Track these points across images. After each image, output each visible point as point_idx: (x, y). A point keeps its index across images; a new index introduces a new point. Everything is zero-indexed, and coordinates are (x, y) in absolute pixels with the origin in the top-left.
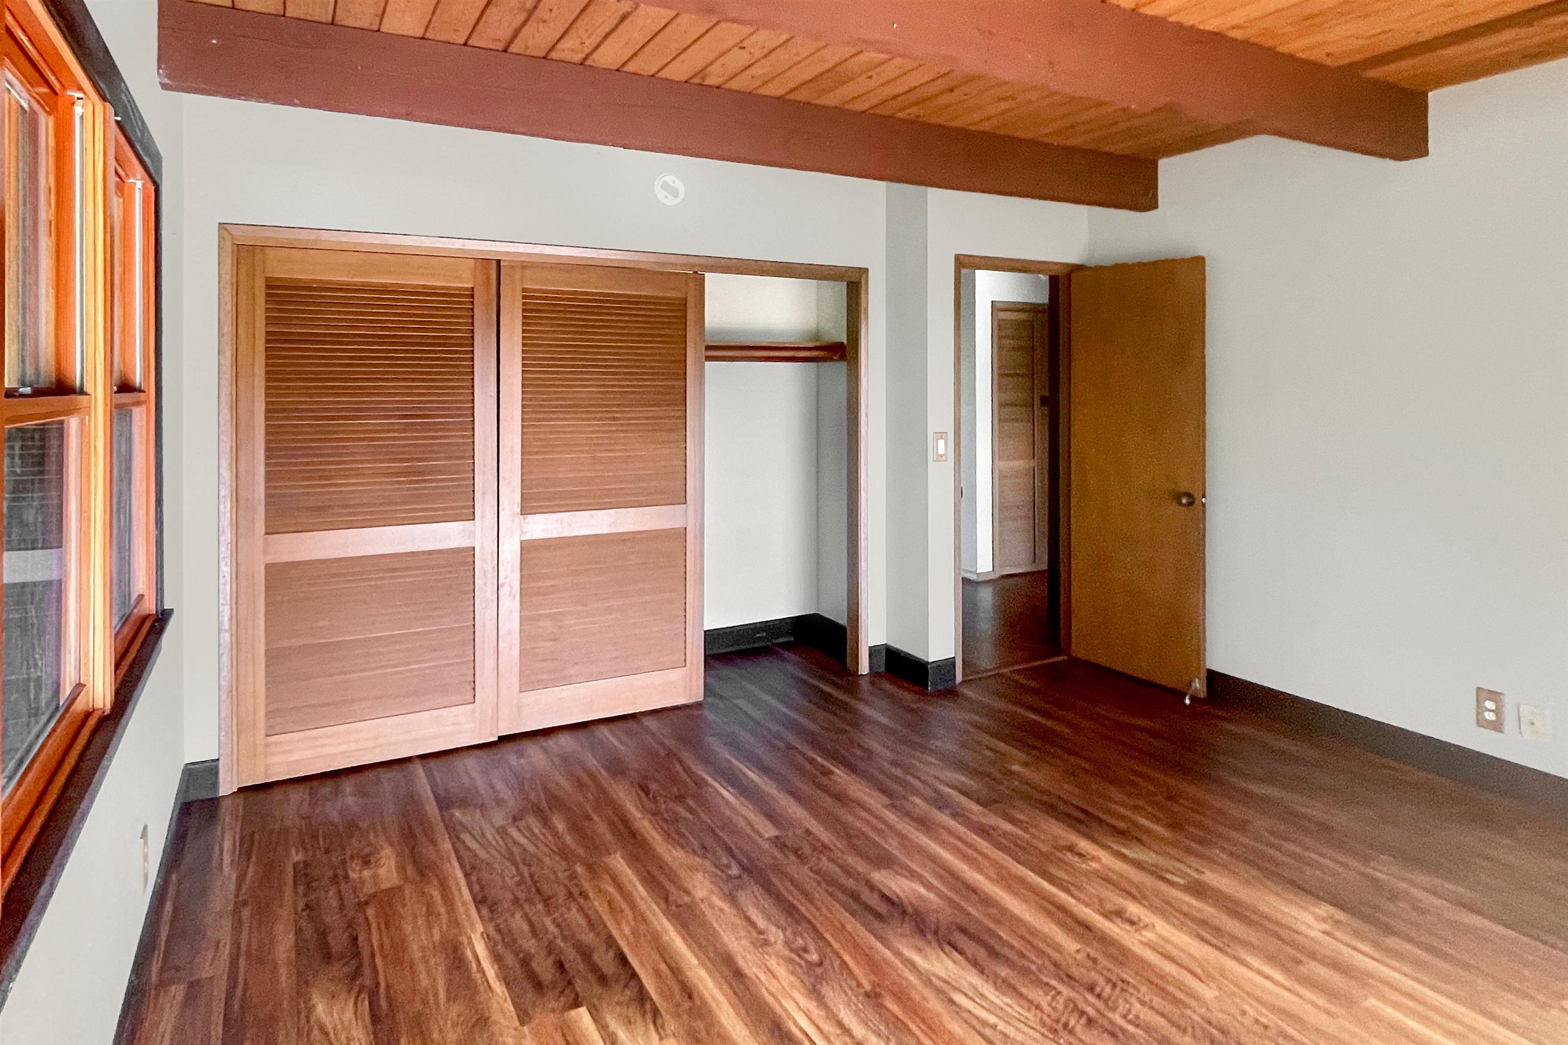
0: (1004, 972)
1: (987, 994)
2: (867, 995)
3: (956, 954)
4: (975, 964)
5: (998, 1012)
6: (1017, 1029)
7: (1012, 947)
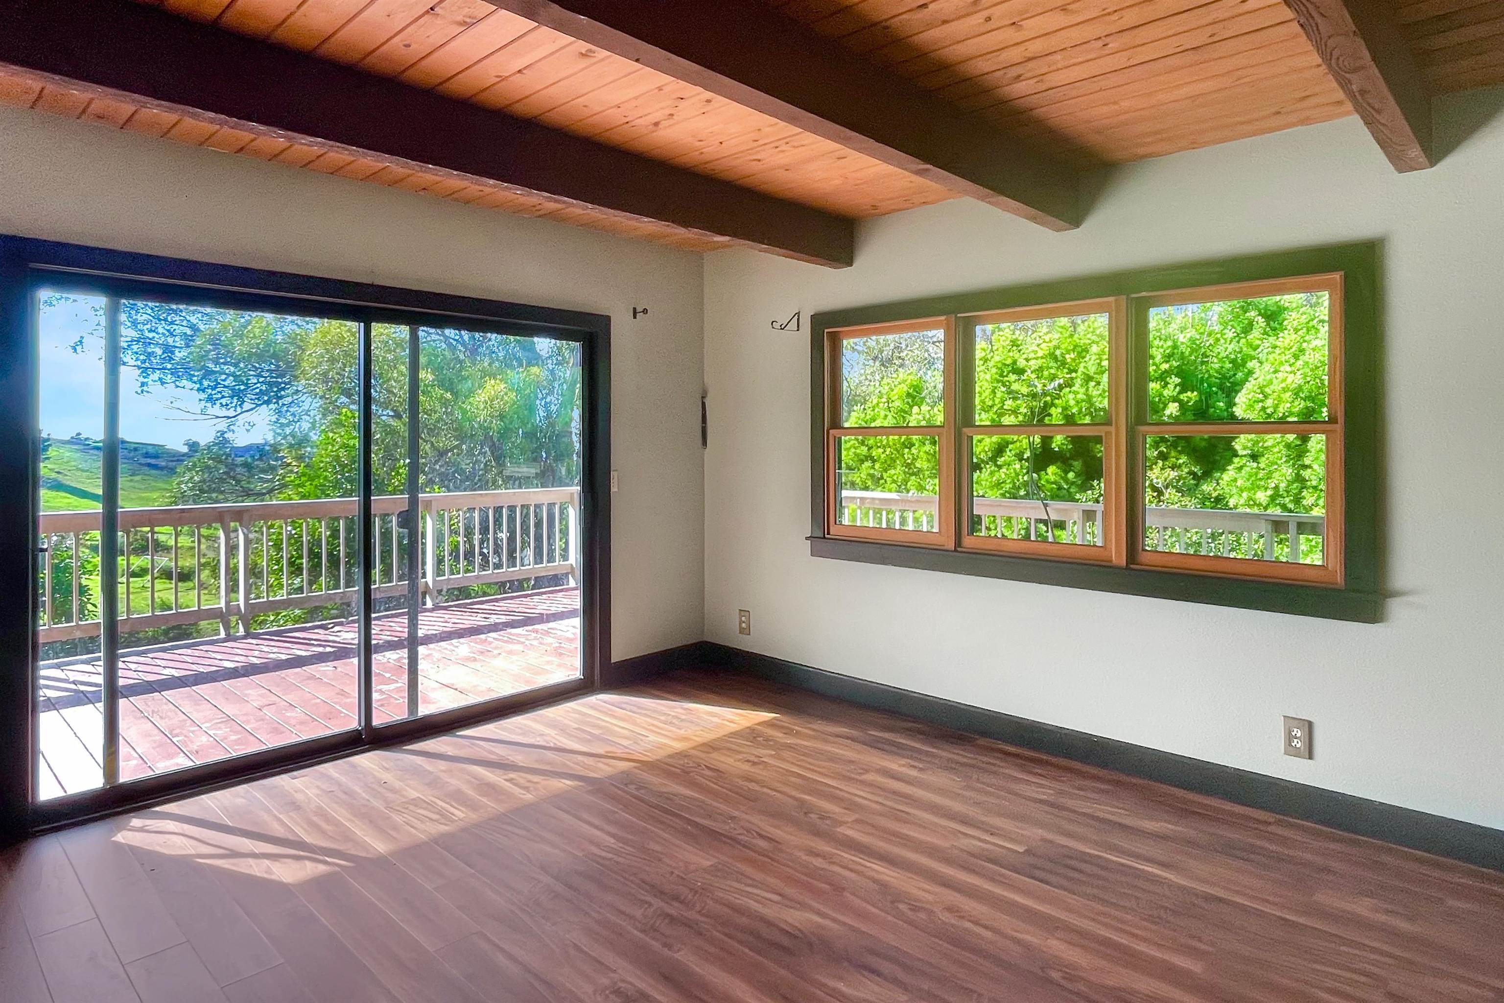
0: (744, 920)
1: (755, 904)
2: (844, 889)
3: (787, 928)
4: (769, 924)
5: (744, 893)
6: (731, 887)
7: (740, 942)
